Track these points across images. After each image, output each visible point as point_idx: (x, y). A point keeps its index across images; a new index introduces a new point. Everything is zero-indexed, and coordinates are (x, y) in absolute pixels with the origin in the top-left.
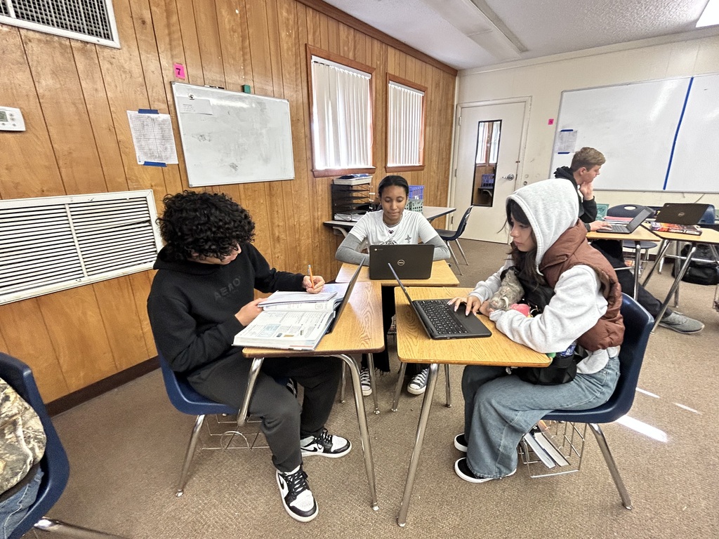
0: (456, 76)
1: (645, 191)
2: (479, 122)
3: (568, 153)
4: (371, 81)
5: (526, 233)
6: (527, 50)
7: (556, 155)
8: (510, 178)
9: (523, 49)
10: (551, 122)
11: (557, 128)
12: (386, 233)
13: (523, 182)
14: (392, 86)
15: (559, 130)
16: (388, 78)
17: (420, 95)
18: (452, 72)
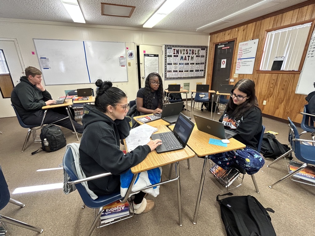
1: (85, 84)
3: (48, 69)
10: (33, 53)
11: (37, 56)
15: (40, 58)
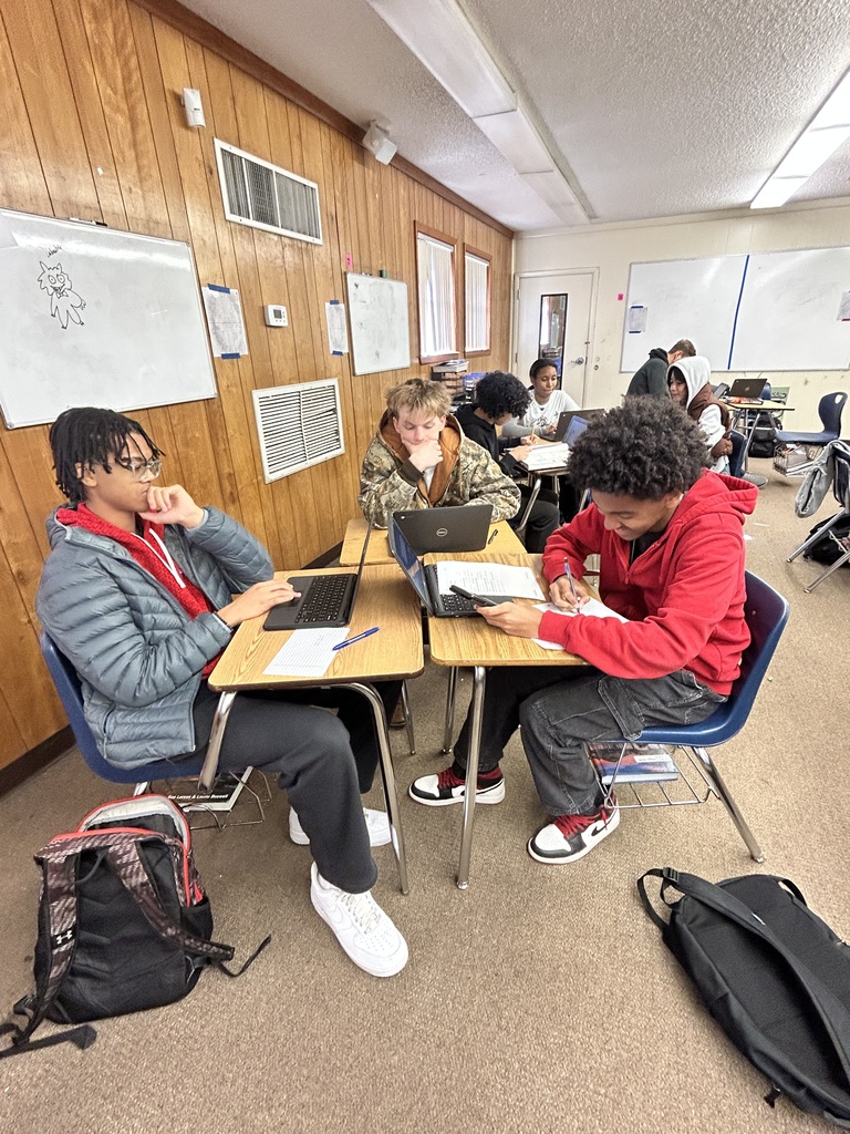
0: (511, 238)
2: (542, 296)
4: (452, 254)
5: (682, 388)
6: (596, 217)
7: (627, 333)
8: (580, 362)
9: (592, 216)
10: (621, 297)
11: (627, 304)
12: (539, 410)
13: (593, 366)
14: (468, 257)
15: (630, 307)
16: (465, 249)
17: (486, 265)
18: (509, 234)
